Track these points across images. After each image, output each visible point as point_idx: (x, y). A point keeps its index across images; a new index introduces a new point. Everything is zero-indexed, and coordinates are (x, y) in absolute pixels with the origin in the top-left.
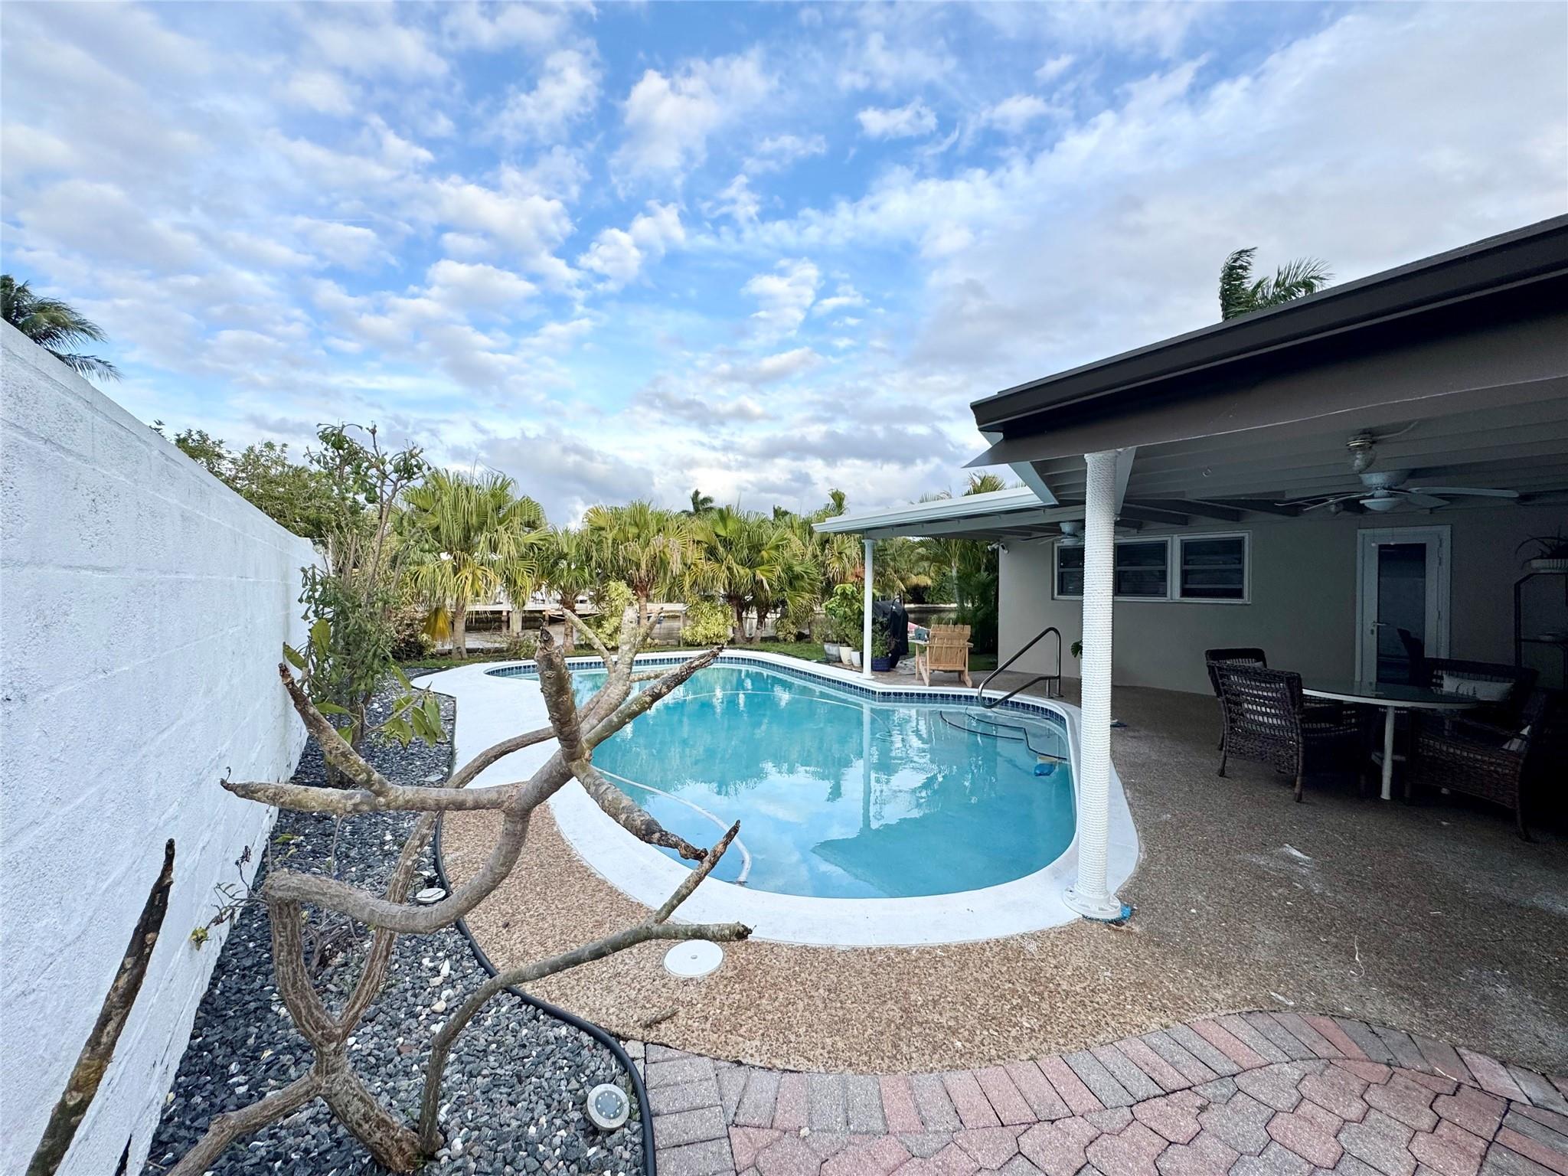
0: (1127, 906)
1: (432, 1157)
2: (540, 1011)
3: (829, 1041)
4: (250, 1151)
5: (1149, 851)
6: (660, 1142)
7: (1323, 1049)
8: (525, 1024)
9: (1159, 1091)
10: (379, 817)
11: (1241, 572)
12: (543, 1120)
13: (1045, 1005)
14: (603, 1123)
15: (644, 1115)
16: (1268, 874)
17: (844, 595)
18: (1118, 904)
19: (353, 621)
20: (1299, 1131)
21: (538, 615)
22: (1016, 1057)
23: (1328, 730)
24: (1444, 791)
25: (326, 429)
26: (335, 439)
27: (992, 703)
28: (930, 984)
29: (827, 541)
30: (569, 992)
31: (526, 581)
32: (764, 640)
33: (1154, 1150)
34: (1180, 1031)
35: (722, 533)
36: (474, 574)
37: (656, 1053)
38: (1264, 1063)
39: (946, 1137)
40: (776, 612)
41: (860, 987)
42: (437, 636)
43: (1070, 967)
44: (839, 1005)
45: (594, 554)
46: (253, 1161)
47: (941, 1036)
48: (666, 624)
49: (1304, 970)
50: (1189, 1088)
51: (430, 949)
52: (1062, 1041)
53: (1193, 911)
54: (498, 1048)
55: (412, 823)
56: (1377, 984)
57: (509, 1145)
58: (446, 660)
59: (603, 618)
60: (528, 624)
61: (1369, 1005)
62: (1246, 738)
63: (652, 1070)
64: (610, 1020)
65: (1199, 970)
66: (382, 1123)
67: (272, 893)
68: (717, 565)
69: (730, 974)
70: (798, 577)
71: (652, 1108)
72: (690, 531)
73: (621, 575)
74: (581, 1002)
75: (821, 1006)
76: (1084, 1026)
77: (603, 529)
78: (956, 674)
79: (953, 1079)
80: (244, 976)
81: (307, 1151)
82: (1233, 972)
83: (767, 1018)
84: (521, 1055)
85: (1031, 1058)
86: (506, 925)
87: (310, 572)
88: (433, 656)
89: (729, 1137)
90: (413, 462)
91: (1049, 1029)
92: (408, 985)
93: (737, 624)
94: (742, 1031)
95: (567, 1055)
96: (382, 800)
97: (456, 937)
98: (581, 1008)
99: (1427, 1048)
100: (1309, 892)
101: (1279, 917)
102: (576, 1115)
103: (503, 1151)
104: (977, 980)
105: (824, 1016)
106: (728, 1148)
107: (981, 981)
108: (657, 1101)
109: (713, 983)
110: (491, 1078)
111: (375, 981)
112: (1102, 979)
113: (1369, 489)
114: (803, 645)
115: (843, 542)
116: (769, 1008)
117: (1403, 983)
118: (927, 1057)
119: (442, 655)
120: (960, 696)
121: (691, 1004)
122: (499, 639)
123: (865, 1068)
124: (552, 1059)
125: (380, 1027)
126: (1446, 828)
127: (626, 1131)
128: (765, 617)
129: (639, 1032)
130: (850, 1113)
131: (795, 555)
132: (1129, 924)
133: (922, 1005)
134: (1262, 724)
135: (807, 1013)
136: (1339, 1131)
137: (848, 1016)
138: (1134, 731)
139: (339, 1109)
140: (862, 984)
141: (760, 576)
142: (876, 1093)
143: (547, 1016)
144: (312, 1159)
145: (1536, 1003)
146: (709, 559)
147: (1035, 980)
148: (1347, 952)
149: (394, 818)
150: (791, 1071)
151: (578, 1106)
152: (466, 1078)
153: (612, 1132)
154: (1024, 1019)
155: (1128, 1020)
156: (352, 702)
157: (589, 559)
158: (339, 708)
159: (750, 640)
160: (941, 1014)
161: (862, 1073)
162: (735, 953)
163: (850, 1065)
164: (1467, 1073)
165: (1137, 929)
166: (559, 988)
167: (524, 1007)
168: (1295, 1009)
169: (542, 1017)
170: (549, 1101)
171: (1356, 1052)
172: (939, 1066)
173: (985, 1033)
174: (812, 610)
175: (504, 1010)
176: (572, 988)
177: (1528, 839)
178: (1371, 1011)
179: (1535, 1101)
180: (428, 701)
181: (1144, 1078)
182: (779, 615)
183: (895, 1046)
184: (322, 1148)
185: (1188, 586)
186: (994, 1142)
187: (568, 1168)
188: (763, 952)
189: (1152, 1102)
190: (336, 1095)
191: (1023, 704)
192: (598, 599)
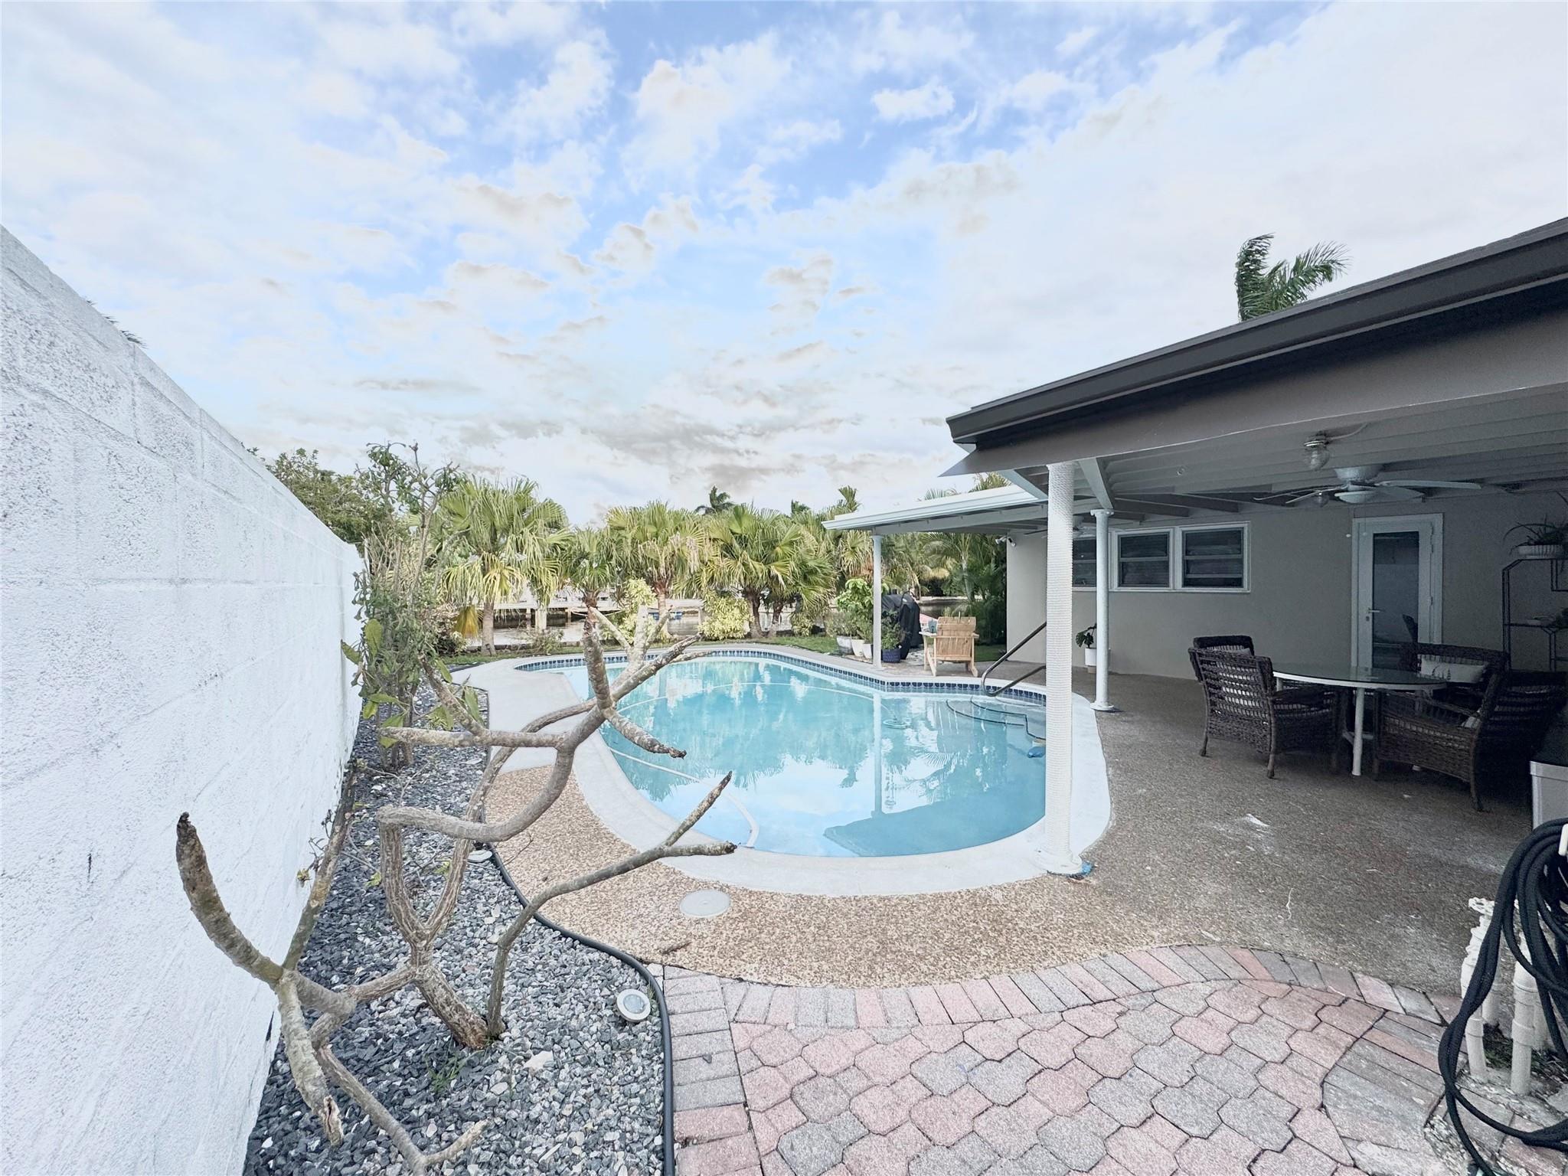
0: (1088, 864)
1: (497, 1038)
2: (577, 942)
3: (816, 965)
4: (356, 1033)
5: (1119, 820)
6: (675, 1031)
7: (1235, 972)
8: (565, 951)
9: (1088, 1001)
10: (429, 794)
11: (1241, 561)
12: (582, 1016)
13: (1002, 940)
14: (630, 1016)
15: (661, 1011)
16: (1225, 838)
17: (855, 589)
18: (1080, 861)
19: (401, 620)
20: (1199, 1029)
21: (561, 612)
22: (971, 977)
23: (1300, 711)
24: (1416, 768)
25: (374, 448)
26: (383, 458)
27: (995, 691)
28: (906, 924)
29: (840, 537)
30: (600, 928)
31: (550, 580)
32: (780, 633)
33: (1074, 1042)
34: (1115, 959)
35: (738, 530)
36: (501, 573)
37: (671, 972)
38: (1182, 981)
39: (906, 1031)
40: (791, 607)
41: (845, 925)
42: (466, 634)
43: (1029, 911)
44: (826, 938)
45: (615, 553)
46: (361, 1040)
47: (910, 961)
48: (685, 620)
49: (1237, 915)
50: (1114, 1000)
51: (482, 897)
52: (1012, 965)
53: (1149, 868)
54: (544, 968)
55: (458, 798)
56: (1299, 926)
57: (557, 1031)
58: (476, 657)
59: (624, 614)
60: (551, 621)
61: (1287, 941)
62: (1226, 720)
63: (669, 984)
64: (634, 950)
65: (1143, 914)
66: (459, 1008)
67: (383, 821)
68: (732, 561)
69: (735, 916)
70: (813, 572)
71: (669, 1009)
72: (707, 529)
73: (640, 572)
74: (611, 936)
75: (811, 940)
76: (1033, 955)
77: (623, 529)
78: (964, 665)
79: (917, 993)
80: (332, 916)
81: (400, 1033)
82: (1173, 915)
83: (765, 947)
84: (562, 972)
85: (984, 978)
86: (545, 879)
87: (361, 577)
88: (464, 653)
89: (730, 1029)
90: (452, 476)
91: (1002, 956)
92: (467, 924)
93: (753, 619)
94: (744, 957)
95: (600, 972)
96: (478, 738)
97: (504, 888)
98: (610, 940)
99: (1328, 972)
100: (1259, 854)
101: (1226, 874)
102: (609, 1012)
103: (551, 1035)
104: (946, 920)
105: (813, 946)
106: (729, 1037)
107: (950, 921)
108: (671, 1004)
109: (720, 922)
110: (539, 988)
111: (453, 896)
112: (1055, 920)
113: (1344, 483)
114: (818, 639)
115: (855, 537)
116: (767, 940)
117: (1323, 925)
118: (897, 976)
119: (472, 652)
120: (966, 686)
121: (701, 937)
122: (525, 636)
123: (844, 984)
124: (588, 975)
125: (447, 954)
126: (1407, 800)
127: (648, 1022)
128: (780, 611)
129: (658, 958)
130: (829, 1014)
131: (809, 551)
132: (1088, 879)
133: (897, 939)
134: (1238, 706)
135: (799, 945)
136: (1232, 1030)
137: (833, 947)
138: (1127, 715)
139: (428, 993)
140: (847, 923)
141: (774, 571)
142: (851, 1001)
143: (582, 946)
144: (405, 1038)
145: (1437, 940)
146: (725, 556)
147: (996, 921)
148: (1279, 901)
149: (441, 795)
150: (783, 986)
151: (609, 1007)
152: (519, 988)
153: (636, 1023)
154: (983, 948)
155: (1072, 950)
156: (401, 693)
157: (610, 557)
158: (390, 698)
159: (766, 634)
160: (912, 945)
161: (842, 987)
162: (740, 900)
163: (832, 982)
164: (1356, 990)
165: (1094, 882)
166: (592, 925)
167: (563, 939)
168: (1221, 944)
169: (578, 946)
170: (586, 1003)
171: (1264, 974)
172: (906, 983)
173: (948, 959)
174: (826, 604)
175: (547, 941)
176: (603, 925)
177: (1480, 809)
178: (1288, 946)
179: (1408, 1011)
180: (467, 692)
181: (1077, 991)
182: (794, 609)
183: (870, 968)
184: (411, 1032)
185: (1189, 576)
186: (944, 1035)
187: (603, 1046)
188: (764, 899)
189: (1080, 1008)
190: (426, 981)
191: (1026, 692)
192: (620, 596)
